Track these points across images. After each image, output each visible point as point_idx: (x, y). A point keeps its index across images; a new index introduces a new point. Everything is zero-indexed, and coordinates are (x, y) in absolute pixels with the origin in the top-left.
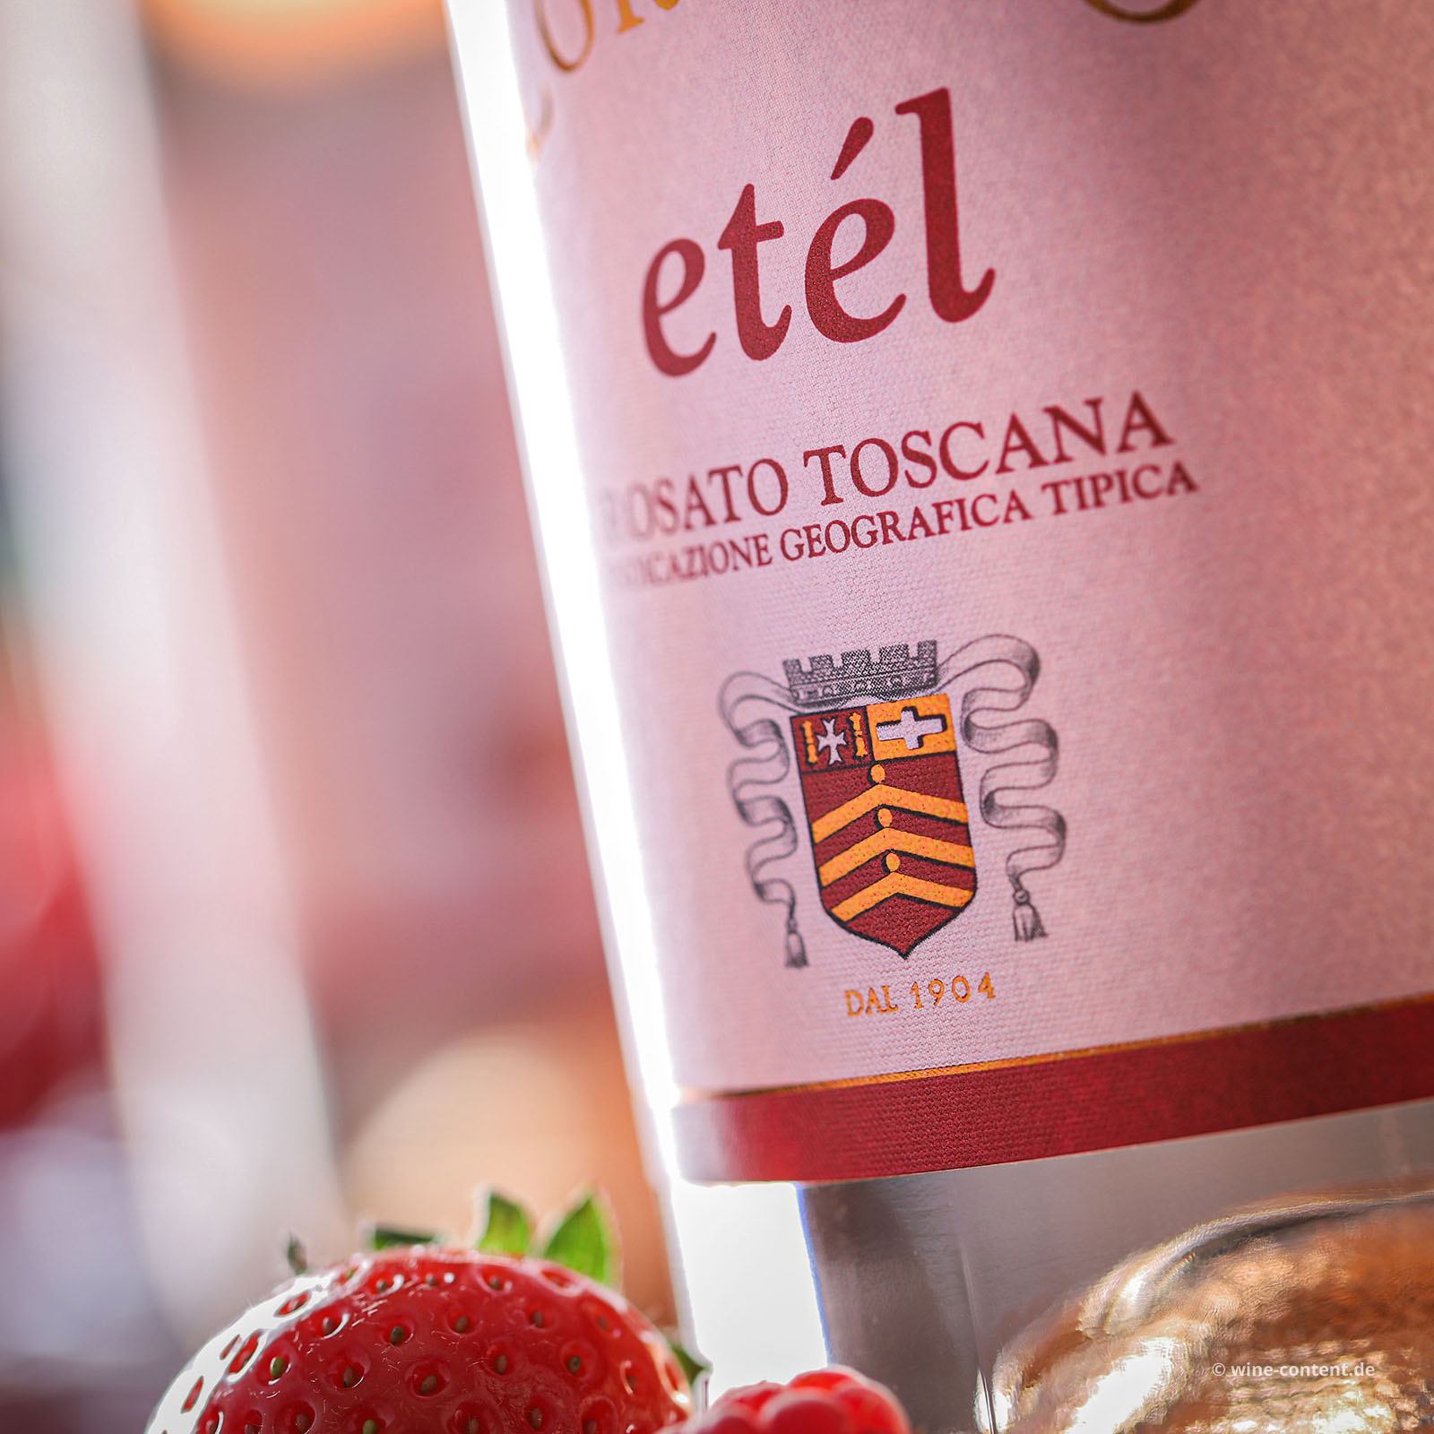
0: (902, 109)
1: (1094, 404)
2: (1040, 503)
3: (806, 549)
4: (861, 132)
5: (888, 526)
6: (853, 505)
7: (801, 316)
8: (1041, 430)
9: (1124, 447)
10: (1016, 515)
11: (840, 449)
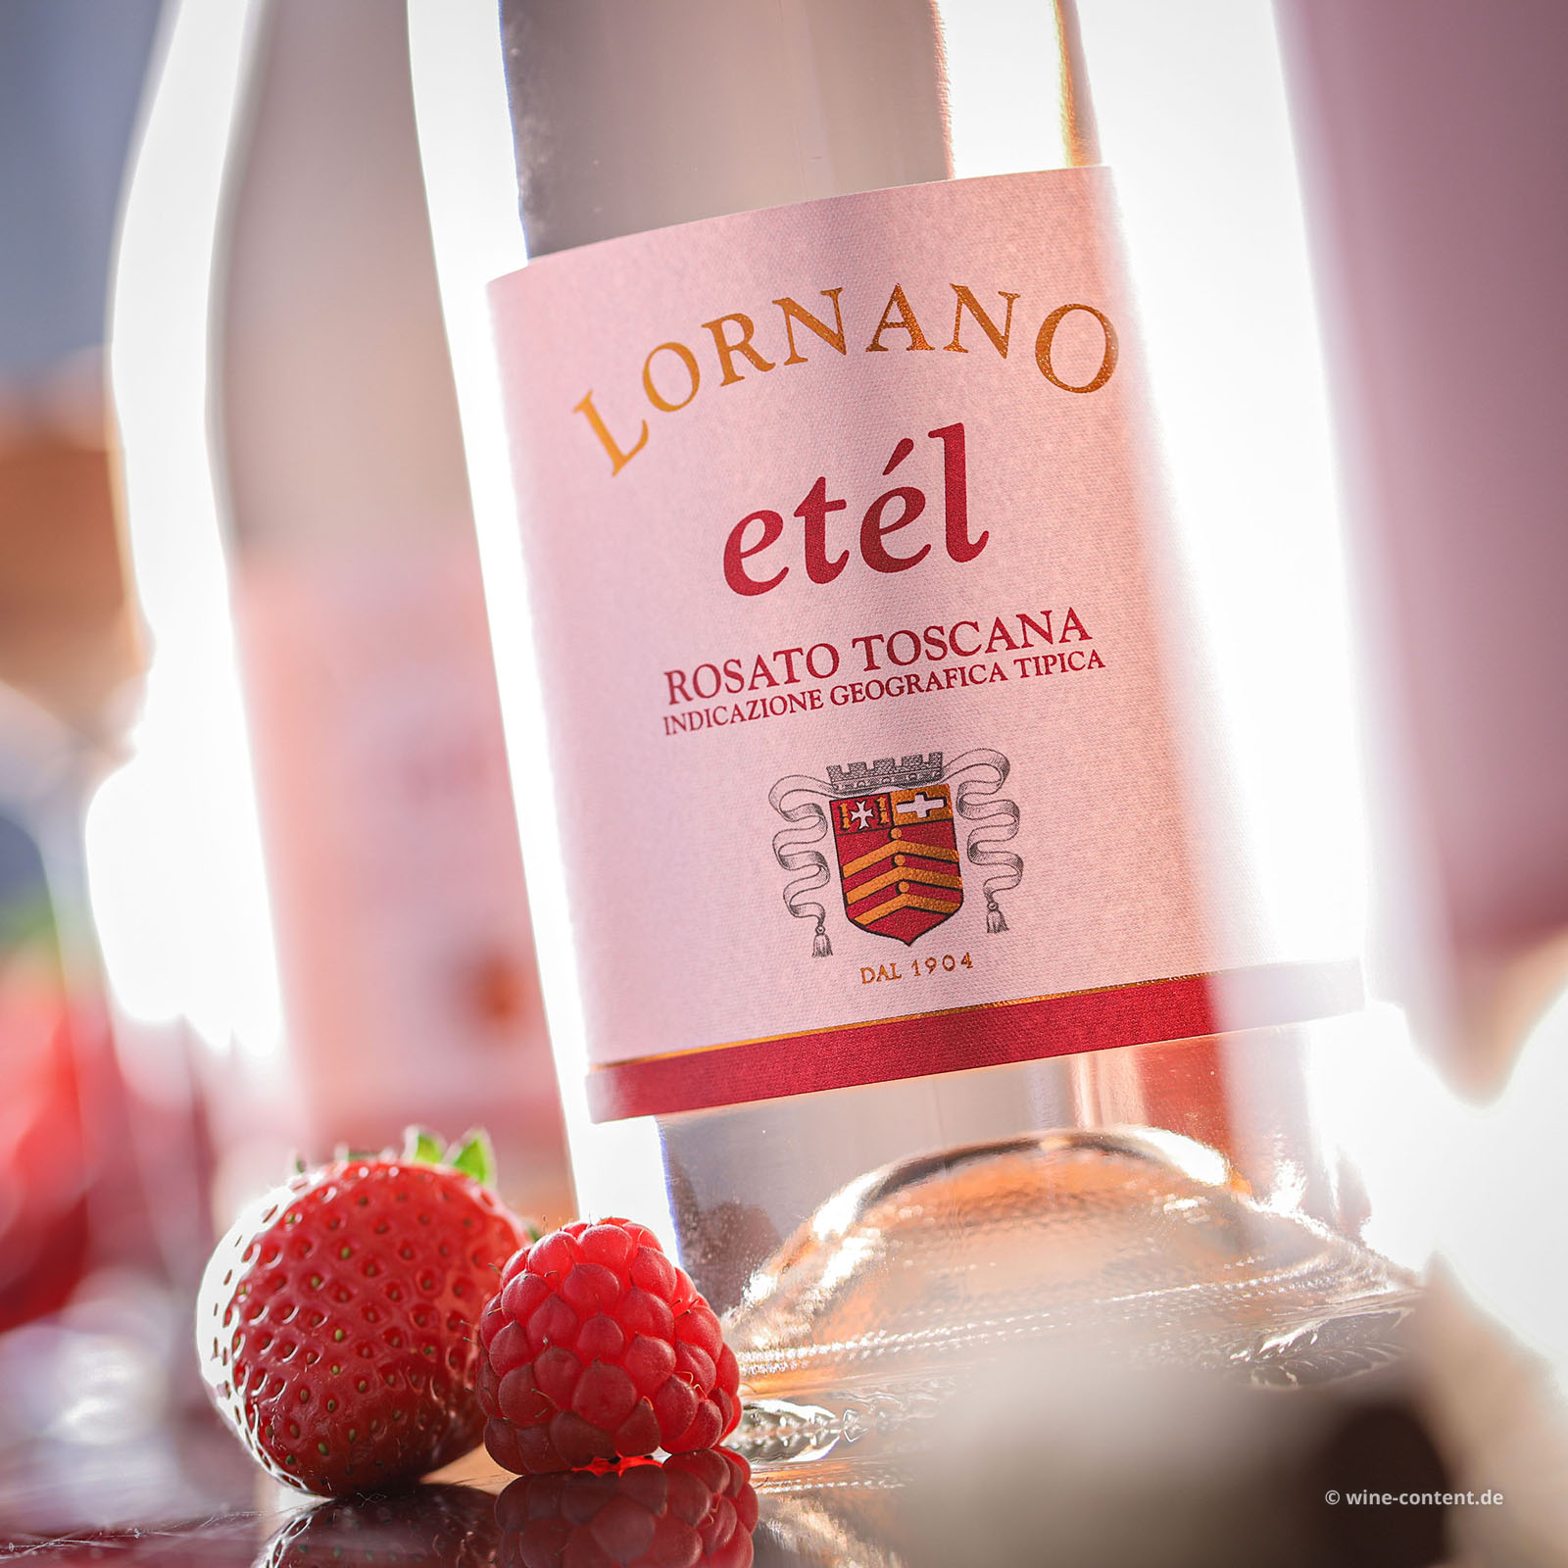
0: (932, 435)
1: (1047, 613)
2: (1013, 671)
3: (851, 698)
4: (905, 447)
5: (912, 684)
6: (886, 670)
7: (856, 558)
8: (1014, 628)
9: (1064, 640)
10: (997, 678)
11: (880, 637)
